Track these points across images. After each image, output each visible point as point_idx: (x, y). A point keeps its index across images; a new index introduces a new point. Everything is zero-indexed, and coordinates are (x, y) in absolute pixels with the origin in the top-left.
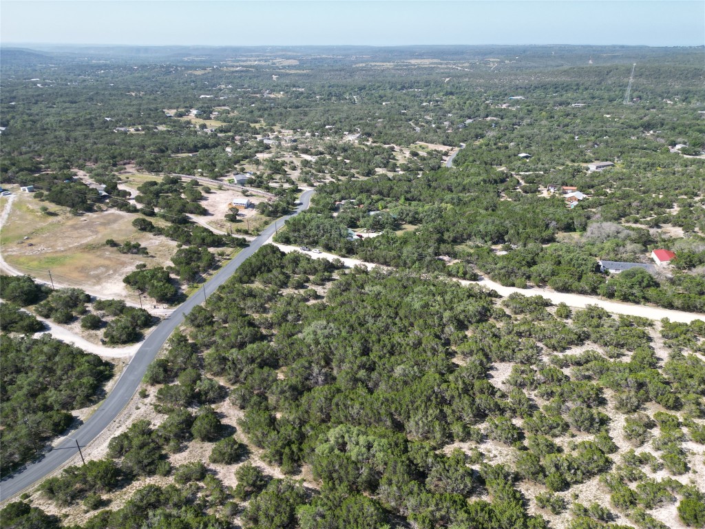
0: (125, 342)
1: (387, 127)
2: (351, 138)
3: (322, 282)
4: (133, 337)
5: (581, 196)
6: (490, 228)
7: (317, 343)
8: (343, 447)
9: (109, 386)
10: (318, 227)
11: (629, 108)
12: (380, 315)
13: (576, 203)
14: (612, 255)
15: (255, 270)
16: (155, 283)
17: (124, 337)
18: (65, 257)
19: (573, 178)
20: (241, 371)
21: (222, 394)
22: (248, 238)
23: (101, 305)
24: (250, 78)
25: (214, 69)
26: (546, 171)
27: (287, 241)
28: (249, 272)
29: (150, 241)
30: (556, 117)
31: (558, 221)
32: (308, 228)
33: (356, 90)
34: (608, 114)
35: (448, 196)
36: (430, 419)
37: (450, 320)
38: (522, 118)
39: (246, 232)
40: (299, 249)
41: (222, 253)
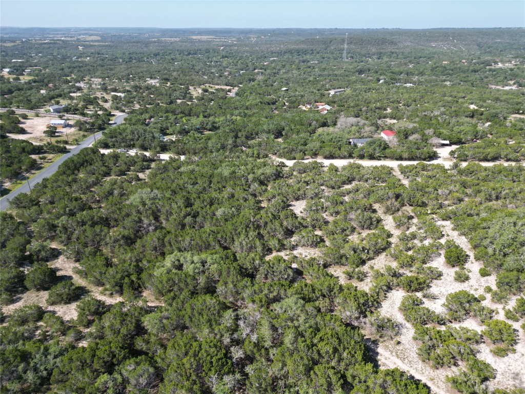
1: (181, 76)
2: (153, 82)
3: (142, 170)
5: (328, 107)
6: (272, 127)
7: (144, 204)
8: (180, 267)
10: (133, 133)
11: (347, 62)
12: (197, 183)
13: (326, 112)
14: (357, 134)
15: (78, 165)
19: (322, 97)
20: (72, 233)
21: (55, 254)
22: (68, 147)
24: (58, 49)
25: (22, 42)
26: (302, 96)
27: (106, 146)
28: (72, 168)
30: (302, 68)
31: (317, 121)
32: (124, 135)
33: (152, 56)
34: (335, 66)
35: (237, 112)
36: (251, 239)
37: (254, 180)
38: (279, 70)
39: (66, 142)
40: (119, 151)
41: (44, 158)
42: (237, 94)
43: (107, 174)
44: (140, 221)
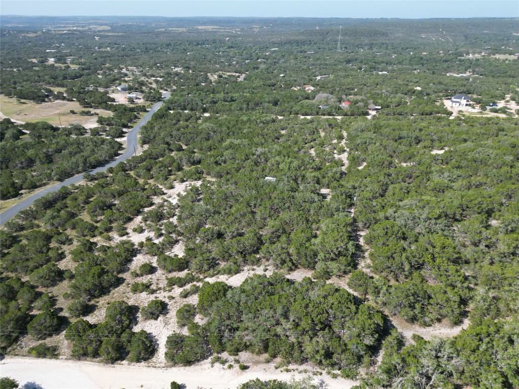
1: (198, 65)
2: (178, 69)
4: (120, 136)
5: (312, 88)
6: (271, 99)
9: (124, 147)
11: (339, 53)
13: (310, 91)
19: (310, 81)
22: (147, 109)
23: (93, 130)
24: (77, 39)
25: (43, 33)
26: (295, 81)
29: (94, 111)
30: (299, 58)
31: (302, 96)
34: (328, 56)
38: (279, 59)
39: (144, 107)
41: (139, 114)
42: (245, 79)
44: (210, 133)
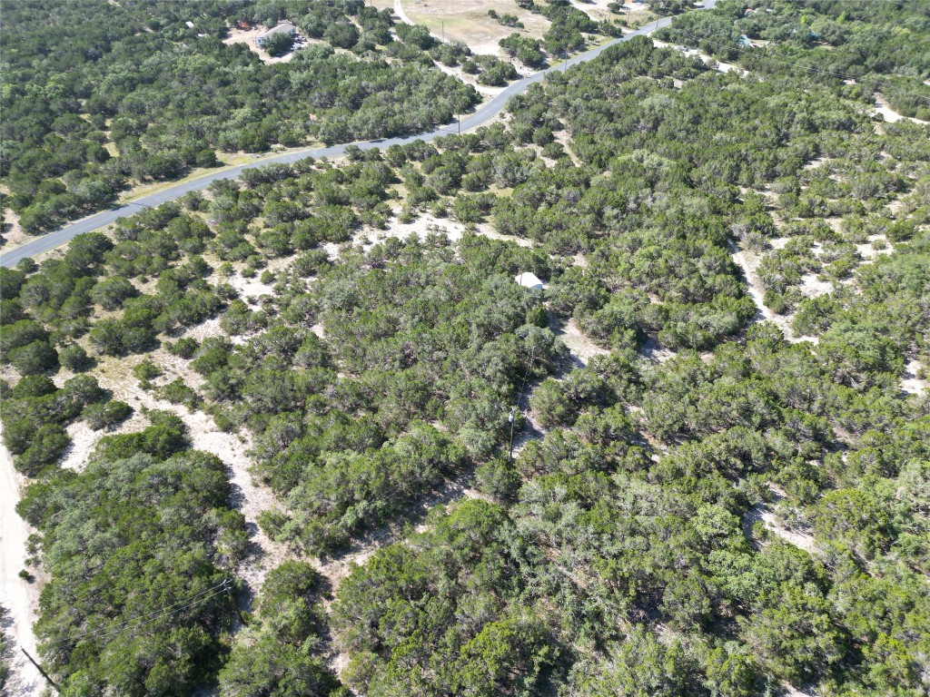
0: (493, 85)
3: (684, 77)
4: (499, 82)
7: (652, 109)
9: (478, 107)
10: (707, 27)
15: (621, 55)
16: (526, 47)
17: (493, 80)
18: (453, 20)
21: (560, 127)
22: (624, 30)
23: (478, 59)
27: (665, 38)
28: (613, 56)
29: (527, 17)
37: (802, 122)
39: (625, 24)
40: (676, 47)
41: (592, 39)
43: (644, 72)
44: (638, 121)
